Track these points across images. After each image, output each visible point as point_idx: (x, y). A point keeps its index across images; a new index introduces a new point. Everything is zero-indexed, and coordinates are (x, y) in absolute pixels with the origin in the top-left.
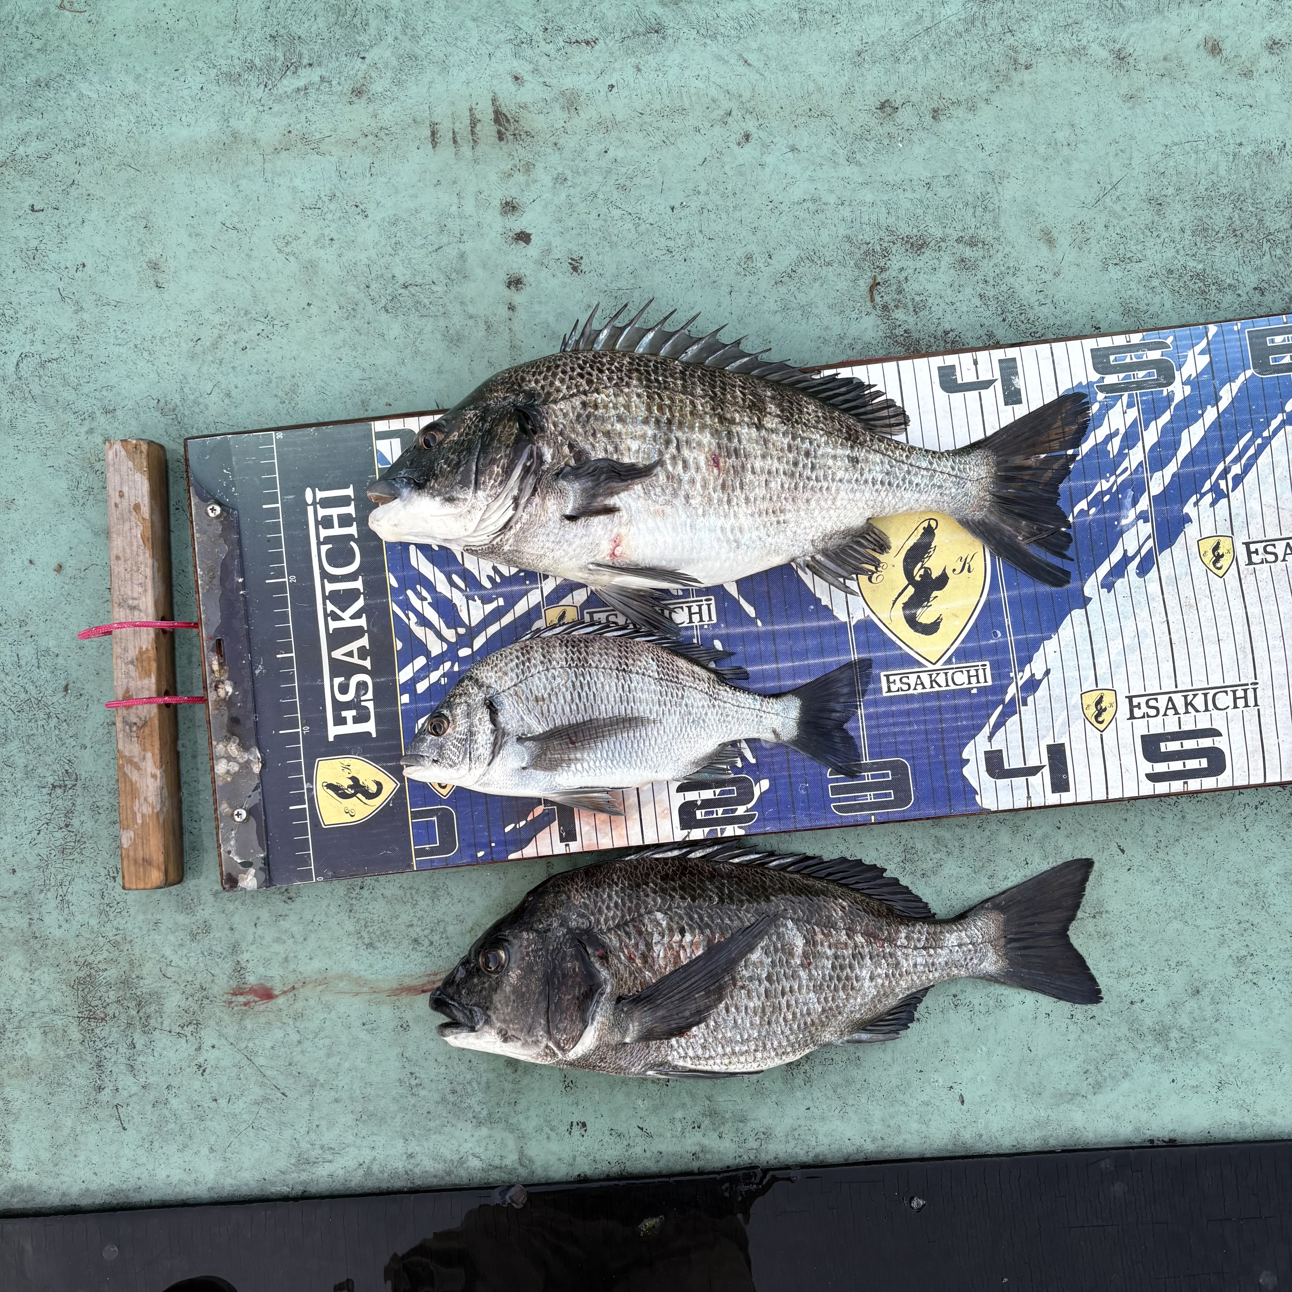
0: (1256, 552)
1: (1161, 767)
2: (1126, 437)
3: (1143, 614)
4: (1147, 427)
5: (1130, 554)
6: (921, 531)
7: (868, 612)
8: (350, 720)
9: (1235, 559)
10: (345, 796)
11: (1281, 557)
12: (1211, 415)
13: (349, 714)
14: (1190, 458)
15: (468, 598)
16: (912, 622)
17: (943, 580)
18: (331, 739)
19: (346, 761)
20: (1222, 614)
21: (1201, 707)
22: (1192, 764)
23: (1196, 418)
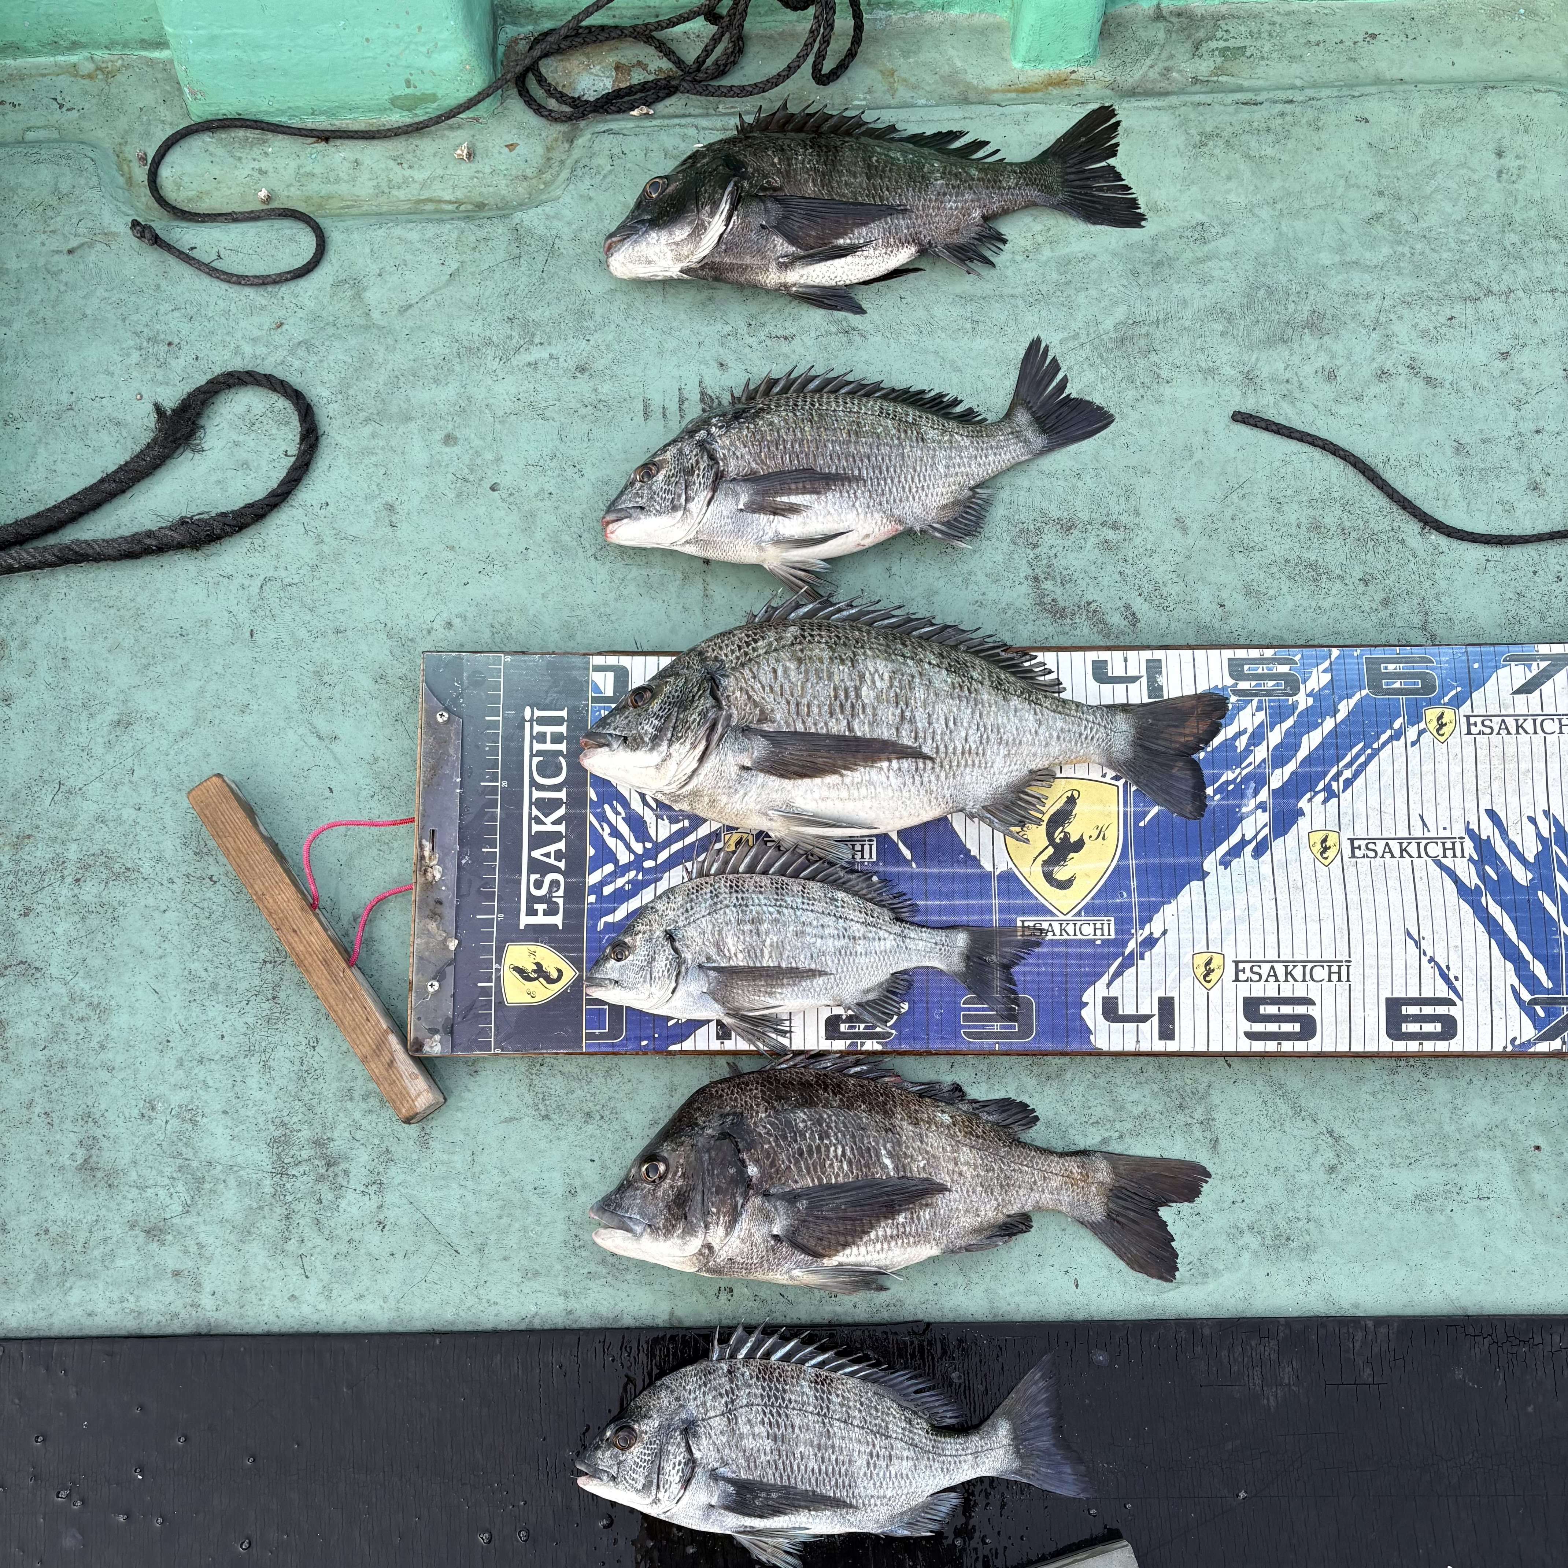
0: (1359, 848)
1: (1258, 1027)
2: (1253, 735)
3: (1254, 890)
4: (1272, 729)
5: (1247, 838)
6: (1064, 799)
7: (1011, 865)
8: (541, 912)
9: (1340, 851)
10: (528, 979)
11: (1380, 854)
12: (1329, 724)
13: (540, 907)
14: (1308, 760)
15: (657, 817)
16: (1049, 877)
17: (1079, 845)
18: (522, 927)
19: (533, 948)
20: (1325, 899)
21: (1300, 978)
22: (1287, 1027)
23: (1316, 726)
